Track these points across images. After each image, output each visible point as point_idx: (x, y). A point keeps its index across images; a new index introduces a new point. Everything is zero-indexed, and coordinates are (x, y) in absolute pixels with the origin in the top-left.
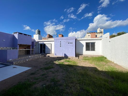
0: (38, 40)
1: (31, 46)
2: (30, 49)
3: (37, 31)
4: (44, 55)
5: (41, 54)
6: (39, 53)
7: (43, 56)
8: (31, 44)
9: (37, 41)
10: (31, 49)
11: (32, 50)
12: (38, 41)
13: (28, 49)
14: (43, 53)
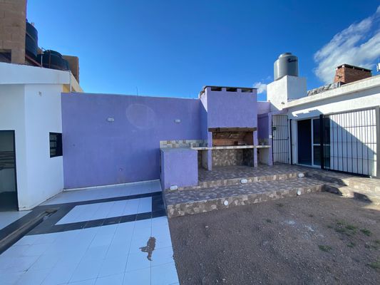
0: (286, 101)
1: (255, 133)
2: (251, 147)
3: (278, 65)
4: (320, 178)
5: (301, 169)
6: (295, 161)
7: (319, 185)
8: (256, 126)
9: (280, 108)
10: (256, 146)
11: (258, 149)
12: (286, 106)
13: (245, 147)
14: (313, 166)
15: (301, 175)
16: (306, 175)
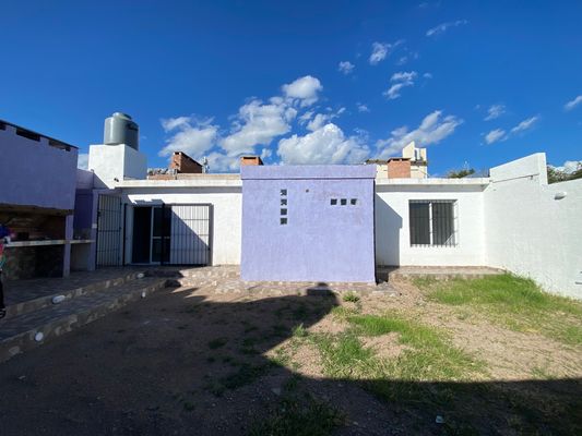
0: (121, 178)
1: (70, 220)
2: (60, 242)
3: (112, 124)
4: (161, 275)
6: (128, 260)
7: (162, 282)
8: (71, 206)
9: (111, 185)
10: (70, 241)
11: (72, 245)
12: (122, 184)
13: (48, 243)
14: (152, 263)
15: (141, 275)
16: (147, 275)
